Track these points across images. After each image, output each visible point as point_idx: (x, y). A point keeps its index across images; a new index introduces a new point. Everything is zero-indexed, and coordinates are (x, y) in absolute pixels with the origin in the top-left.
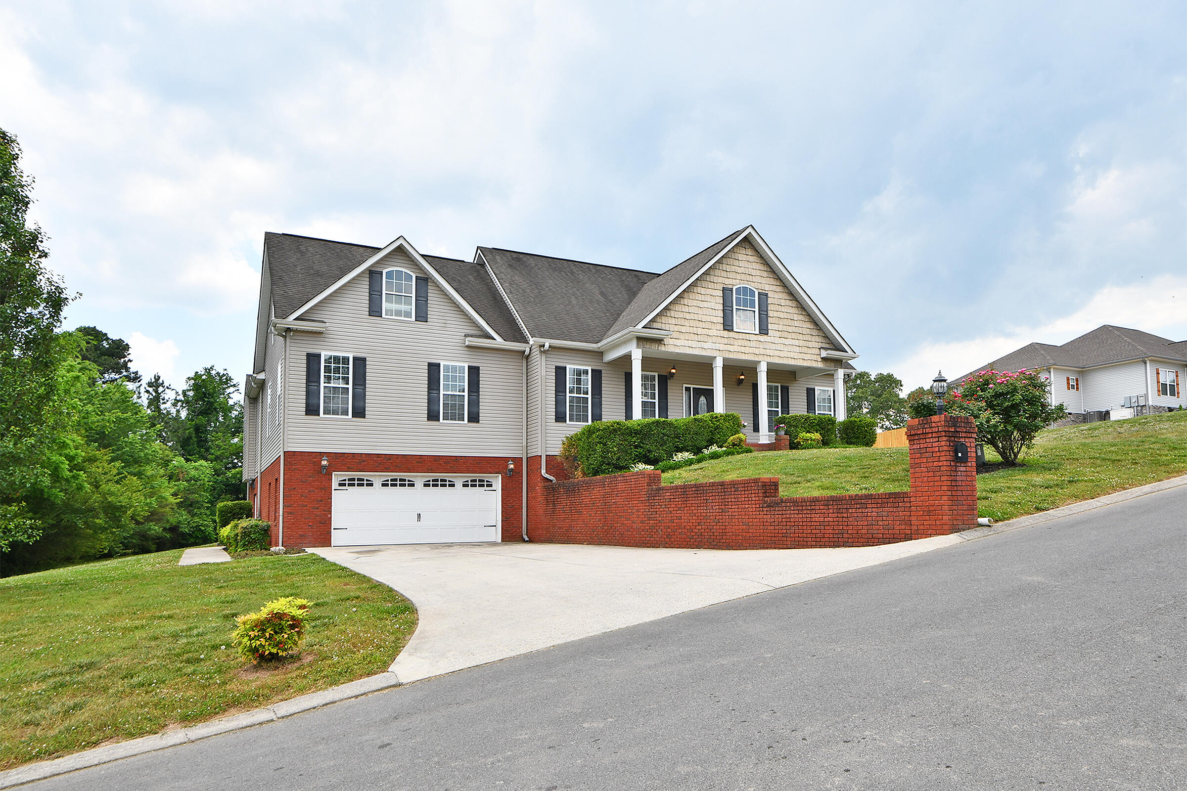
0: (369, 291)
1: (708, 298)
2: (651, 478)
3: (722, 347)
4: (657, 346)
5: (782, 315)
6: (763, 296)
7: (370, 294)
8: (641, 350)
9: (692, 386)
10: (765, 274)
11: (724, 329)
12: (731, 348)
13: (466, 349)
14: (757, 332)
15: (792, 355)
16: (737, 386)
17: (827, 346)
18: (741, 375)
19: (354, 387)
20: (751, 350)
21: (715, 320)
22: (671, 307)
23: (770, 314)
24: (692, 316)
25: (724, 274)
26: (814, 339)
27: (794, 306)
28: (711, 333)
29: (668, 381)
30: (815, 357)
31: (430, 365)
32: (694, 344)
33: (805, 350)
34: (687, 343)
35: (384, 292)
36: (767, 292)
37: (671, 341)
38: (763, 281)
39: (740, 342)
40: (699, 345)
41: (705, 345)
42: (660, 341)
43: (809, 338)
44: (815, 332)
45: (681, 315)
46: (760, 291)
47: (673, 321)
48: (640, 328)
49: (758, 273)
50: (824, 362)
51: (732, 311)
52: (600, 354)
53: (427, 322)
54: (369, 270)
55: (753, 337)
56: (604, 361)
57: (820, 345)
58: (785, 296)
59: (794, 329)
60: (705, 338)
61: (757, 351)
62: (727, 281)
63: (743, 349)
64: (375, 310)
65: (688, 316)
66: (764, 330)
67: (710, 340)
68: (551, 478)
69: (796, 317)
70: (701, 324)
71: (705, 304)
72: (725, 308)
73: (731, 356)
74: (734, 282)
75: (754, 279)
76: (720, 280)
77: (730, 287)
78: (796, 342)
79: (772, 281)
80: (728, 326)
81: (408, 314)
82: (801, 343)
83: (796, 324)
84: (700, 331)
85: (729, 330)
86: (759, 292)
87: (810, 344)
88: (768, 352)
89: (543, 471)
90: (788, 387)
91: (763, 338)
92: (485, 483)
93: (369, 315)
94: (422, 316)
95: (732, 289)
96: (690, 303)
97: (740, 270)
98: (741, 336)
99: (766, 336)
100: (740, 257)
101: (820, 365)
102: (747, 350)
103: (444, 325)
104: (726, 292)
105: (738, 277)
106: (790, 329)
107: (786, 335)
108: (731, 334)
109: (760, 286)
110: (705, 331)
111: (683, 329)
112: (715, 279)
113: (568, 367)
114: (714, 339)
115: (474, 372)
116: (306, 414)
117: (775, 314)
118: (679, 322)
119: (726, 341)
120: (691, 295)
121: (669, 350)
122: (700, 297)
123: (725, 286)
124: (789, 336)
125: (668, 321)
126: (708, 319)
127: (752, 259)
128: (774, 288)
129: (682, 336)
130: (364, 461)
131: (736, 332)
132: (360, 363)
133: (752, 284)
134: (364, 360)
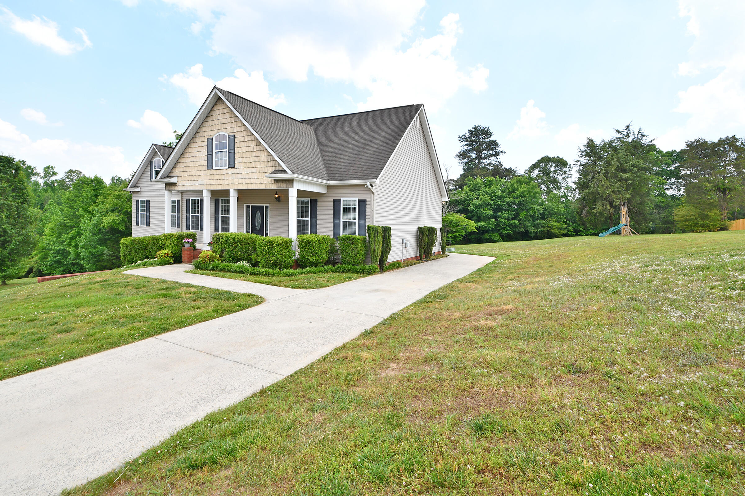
3: (205, 182)
5: (244, 150)
6: (232, 138)
7: (150, 172)
9: (251, 205)
10: (234, 120)
11: (208, 169)
12: (211, 182)
14: (227, 167)
15: (251, 181)
16: (278, 203)
18: (275, 194)
20: (224, 182)
21: (203, 164)
22: (180, 161)
23: (236, 150)
25: (209, 128)
26: (269, 164)
28: (200, 173)
30: (269, 180)
32: (191, 183)
33: (264, 175)
34: (188, 183)
35: (154, 170)
36: (233, 134)
37: (181, 183)
38: (233, 125)
39: (217, 177)
40: (195, 183)
41: (198, 183)
42: (174, 184)
43: (265, 164)
44: (270, 158)
45: (185, 165)
46: (230, 134)
47: (182, 169)
49: (229, 120)
50: (277, 184)
51: (212, 154)
55: (224, 172)
57: (274, 169)
59: (254, 159)
60: (198, 178)
61: (228, 182)
62: (210, 133)
63: (218, 182)
64: (152, 179)
65: (188, 165)
66: (232, 165)
67: (200, 178)
69: (255, 149)
70: (196, 169)
71: (197, 154)
72: (208, 154)
73: (212, 188)
74: (213, 132)
75: (226, 126)
76: (205, 134)
77: (211, 137)
78: (255, 170)
80: (210, 166)
82: (259, 170)
83: (255, 154)
84: (194, 173)
85: (210, 169)
86: (228, 136)
87: (266, 170)
88: (235, 181)
90: (317, 200)
91: (231, 171)
93: (150, 181)
95: (213, 138)
96: (190, 155)
97: (217, 122)
98: (218, 172)
99: (233, 169)
100: (219, 112)
101: (273, 187)
102: (221, 182)
104: (209, 142)
105: (217, 128)
106: (251, 160)
107: (247, 165)
108: (212, 172)
109: (230, 130)
110: (197, 173)
111: (186, 174)
112: (203, 134)
114: (202, 177)
116: (137, 225)
117: (240, 150)
119: (208, 177)
120: (190, 150)
122: (195, 150)
123: (208, 137)
124: (250, 165)
125: (179, 170)
126: (199, 164)
128: (238, 129)
129: (186, 179)
131: (215, 170)
132: (148, 202)
133: (225, 130)
134: (149, 201)
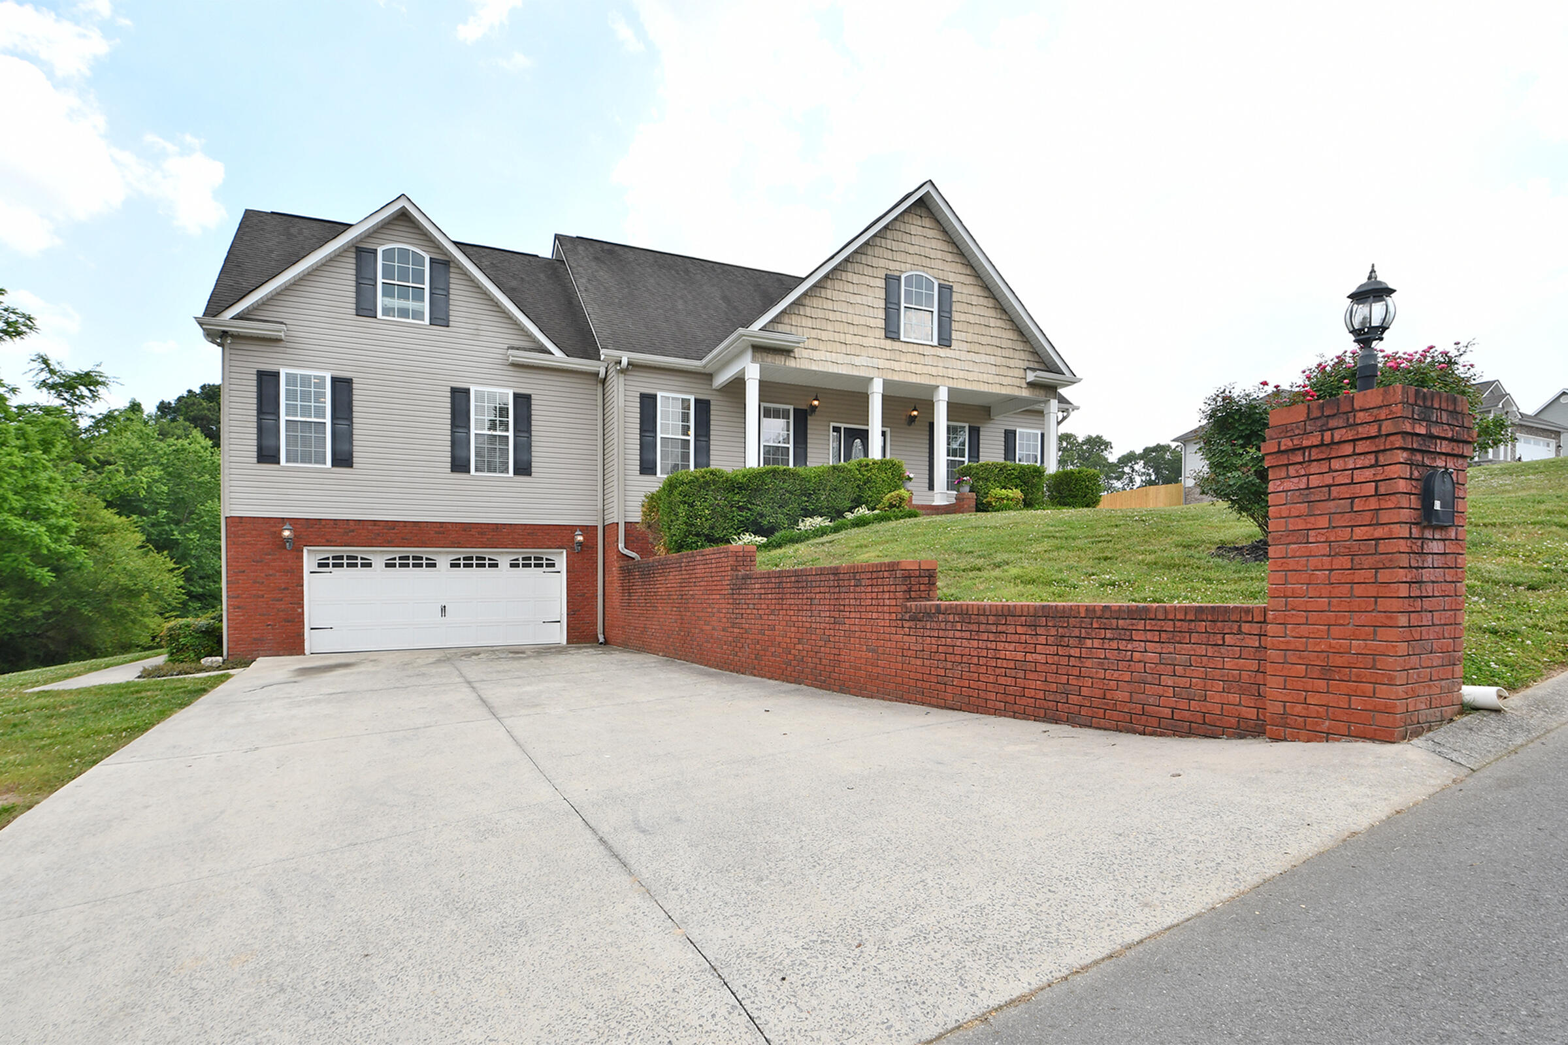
0: (357, 278)
1: (863, 290)
2: (739, 559)
3: (882, 364)
4: (783, 359)
5: (972, 319)
6: (946, 290)
7: (358, 284)
8: (758, 365)
9: (843, 426)
10: (949, 257)
11: (886, 337)
12: (896, 366)
13: (510, 368)
14: (935, 343)
15: (985, 377)
16: (908, 427)
17: (1036, 366)
18: (913, 410)
19: (335, 422)
20: (925, 370)
21: (872, 323)
22: (807, 301)
23: (956, 316)
24: (838, 316)
25: (889, 254)
26: (1017, 355)
27: (990, 305)
28: (865, 342)
29: (809, 417)
30: (1018, 382)
31: (454, 391)
32: (840, 358)
33: (1004, 371)
34: (829, 356)
35: (380, 280)
36: (951, 284)
37: (805, 353)
38: (947, 267)
39: (909, 357)
40: (848, 359)
41: (857, 361)
42: (786, 352)
43: (1010, 353)
44: (1020, 346)
45: (820, 313)
46: (942, 282)
47: (809, 322)
48: (757, 330)
49: (939, 255)
50: (1031, 389)
51: (899, 310)
52: (709, 377)
53: (448, 326)
54: (357, 247)
55: (928, 351)
56: (714, 387)
57: (1026, 364)
58: (977, 291)
59: (990, 340)
60: (858, 350)
61: (933, 371)
62: (892, 266)
63: (913, 368)
64: (364, 308)
65: (831, 316)
66: (945, 340)
67: (864, 352)
68: (633, 555)
69: (992, 322)
70: (851, 329)
71: (858, 299)
72: (889, 306)
73: (896, 378)
74: (903, 267)
75: (933, 264)
76: (882, 263)
77: (897, 274)
78: (992, 360)
79: (960, 268)
80: (891, 332)
81: (418, 315)
82: (999, 361)
83: (993, 332)
84: (849, 339)
85: (893, 339)
86: (939, 284)
87: (1012, 363)
88: (950, 373)
89: (621, 546)
90: (979, 428)
91: (943, 352)
92: (544, 562)
93: (357, 315)
94: (440, 318)
95: (900, 277)
96: (836, 295)
97: (911, 249)
98: (911, 348)
99: (947, 350)
100: (913, 230)
101: (1025, 393)
102: (919, 369)
103: (475, 332)
104: (891, 281)
105: (910, 259)
106: (984, 340)
107: (976, 348)
108: (896, 345)
109: (941, 275)
110: (857, 340)
111: (824, 335)
112: (875, 262)
113: (659, 395)
114: (871, 352)
115: (523, 401)
116: (259, 462)
117: (963, 317)
118: (817, 324)
119: (888, 355)
120: (838, 285)
121: (803, 367)
122: (850, 288)
123: (889, 273)
124: (982, 349)
125: (801, 323)
126: (862, 321)
127: (931, 233)
128: (962, 278)
129: (822, 346)
130: (353, 531)
131: (905, 342)
132: (342, 388)
133: (930, 271)
134: (349, 382)
